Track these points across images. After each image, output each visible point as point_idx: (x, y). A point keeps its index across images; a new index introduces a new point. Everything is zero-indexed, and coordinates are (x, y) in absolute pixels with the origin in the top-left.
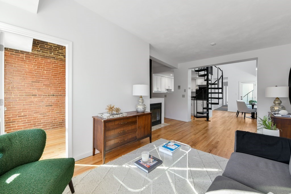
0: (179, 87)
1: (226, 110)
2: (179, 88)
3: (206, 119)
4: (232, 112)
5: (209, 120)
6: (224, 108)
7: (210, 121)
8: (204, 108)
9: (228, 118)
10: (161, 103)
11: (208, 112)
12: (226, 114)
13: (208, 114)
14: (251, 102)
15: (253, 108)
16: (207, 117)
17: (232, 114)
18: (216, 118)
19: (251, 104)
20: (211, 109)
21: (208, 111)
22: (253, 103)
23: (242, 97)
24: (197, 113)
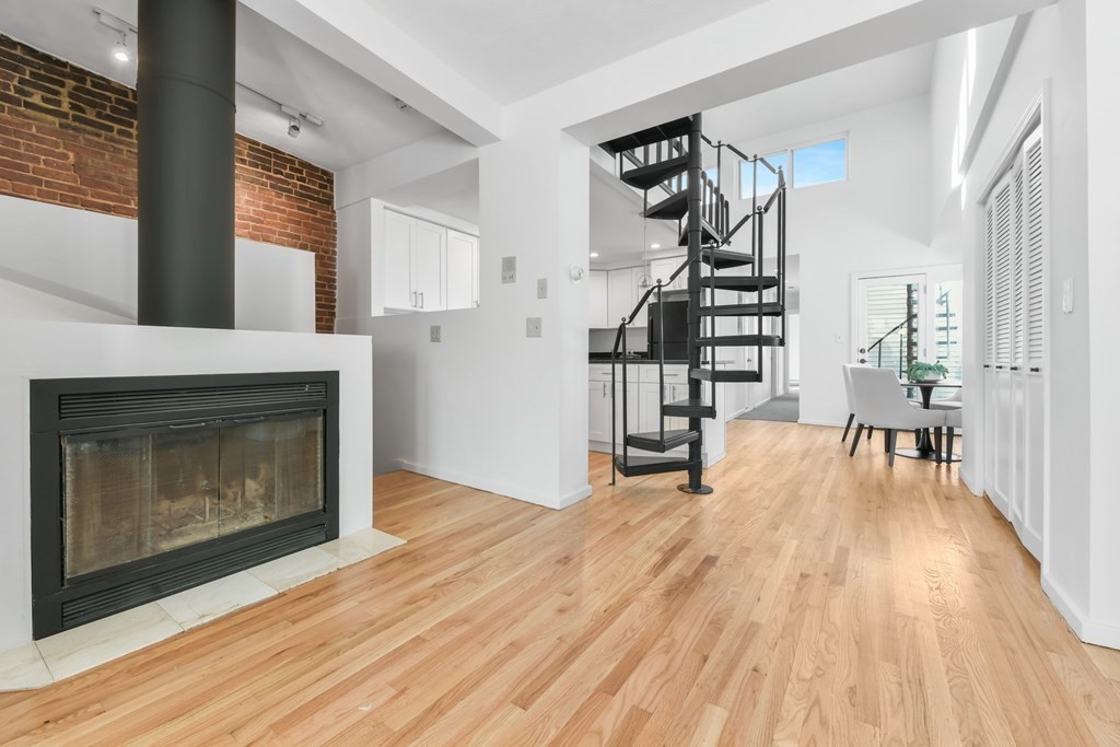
0: (509, 265)
1: (793, 418)
2: (509, 274)
3: (683, 477)
4: (821, 427)
5: (706, 480)
6: (782, 410)
7: (710, 491)
8: (666, 411)
9: (807, 462)
10: (336, 374)
11: (695, 434)
12: (792, 438)
13: (696, 446)
14: (919, 372)
15: (926, 405)
16: (694, 466)
17: (821, 438)
18: (745, 469)
19: (919, 382)
20: (711, 412)
21: (695, 425)
22: (930, 376)
23: (862, 351)
24: (629, 441)
